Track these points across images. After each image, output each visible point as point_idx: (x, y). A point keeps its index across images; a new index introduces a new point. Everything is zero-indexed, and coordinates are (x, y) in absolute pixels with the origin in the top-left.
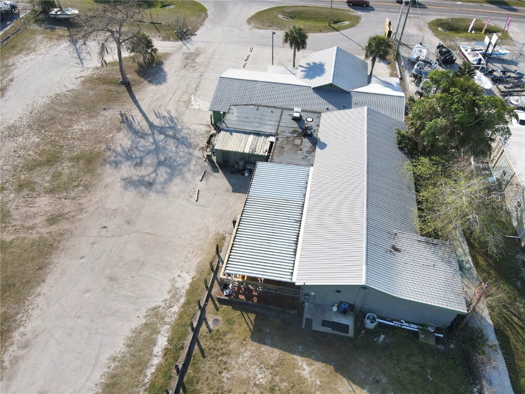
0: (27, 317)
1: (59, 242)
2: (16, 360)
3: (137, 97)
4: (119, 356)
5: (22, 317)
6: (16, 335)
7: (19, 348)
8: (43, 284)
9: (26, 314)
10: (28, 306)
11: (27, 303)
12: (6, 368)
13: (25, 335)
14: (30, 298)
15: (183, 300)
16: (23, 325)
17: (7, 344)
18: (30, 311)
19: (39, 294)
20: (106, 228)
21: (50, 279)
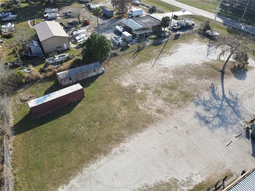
0: (129, 141)
1: (156, 121)
2: (116, 154)
3: (224, 80)
4: (149, 186)
5: (127, 140)
6: (122, 145)
7: (120, 150)
8: (141, 133)
9: (129, 140)
10: (132, 137)
11: (132, 136)
12: (112, 154)
13: (124, 147)
14: (134, 135)
15: (191, 188)
16: (126, 143)
17: (117, 145)
18: (131, 140)
19: (137, 136)
20: (176, 128)
21: (144, 133)
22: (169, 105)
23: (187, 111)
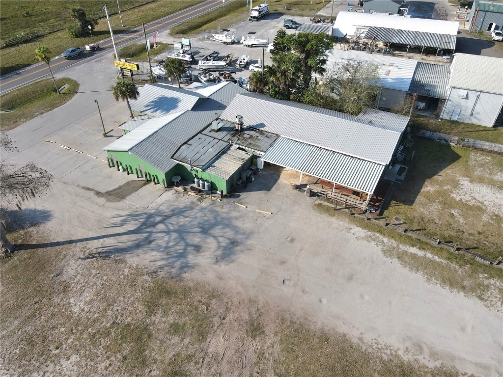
0: (387, 349)
1: (292, 323)
2: (434, 355)
4: (426, 276)
5: (386, 354)
6: (406, 358)
7: (421, 353)
8: (348, 336)
9: (382, 351)
10: (373, 349)
11: (370, 350)
12: (442, 364)
13: (407, 348)
14: (364, 348)
16: (396, 352)
17: (417, 366)
18: (380, 347)
19: (361, 339)
20: (285, 281)
21: (342, 329)
22: (220, 317)
23: (221, 278)
